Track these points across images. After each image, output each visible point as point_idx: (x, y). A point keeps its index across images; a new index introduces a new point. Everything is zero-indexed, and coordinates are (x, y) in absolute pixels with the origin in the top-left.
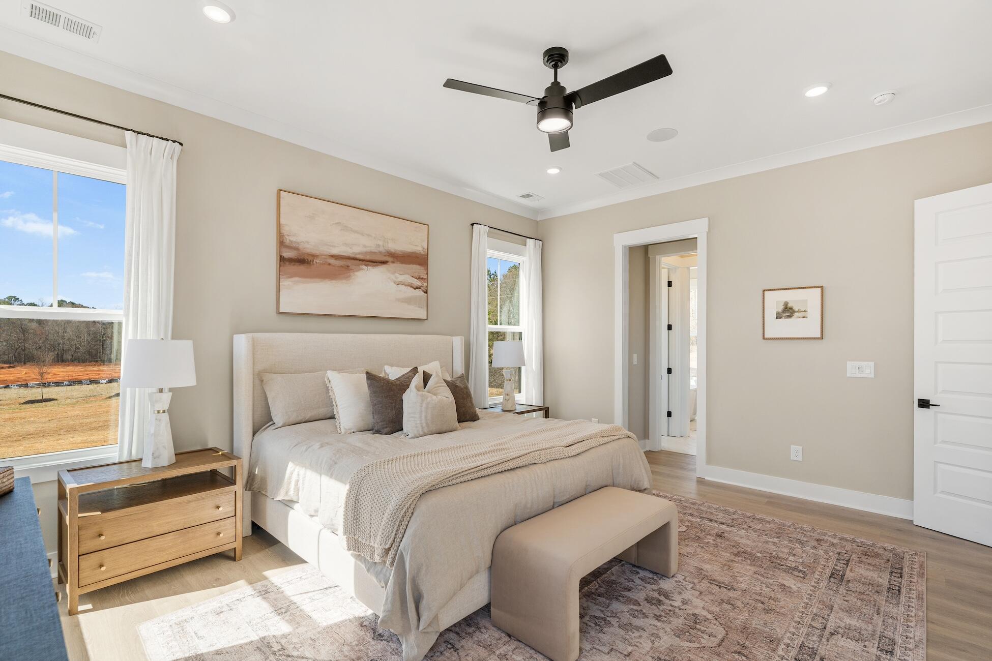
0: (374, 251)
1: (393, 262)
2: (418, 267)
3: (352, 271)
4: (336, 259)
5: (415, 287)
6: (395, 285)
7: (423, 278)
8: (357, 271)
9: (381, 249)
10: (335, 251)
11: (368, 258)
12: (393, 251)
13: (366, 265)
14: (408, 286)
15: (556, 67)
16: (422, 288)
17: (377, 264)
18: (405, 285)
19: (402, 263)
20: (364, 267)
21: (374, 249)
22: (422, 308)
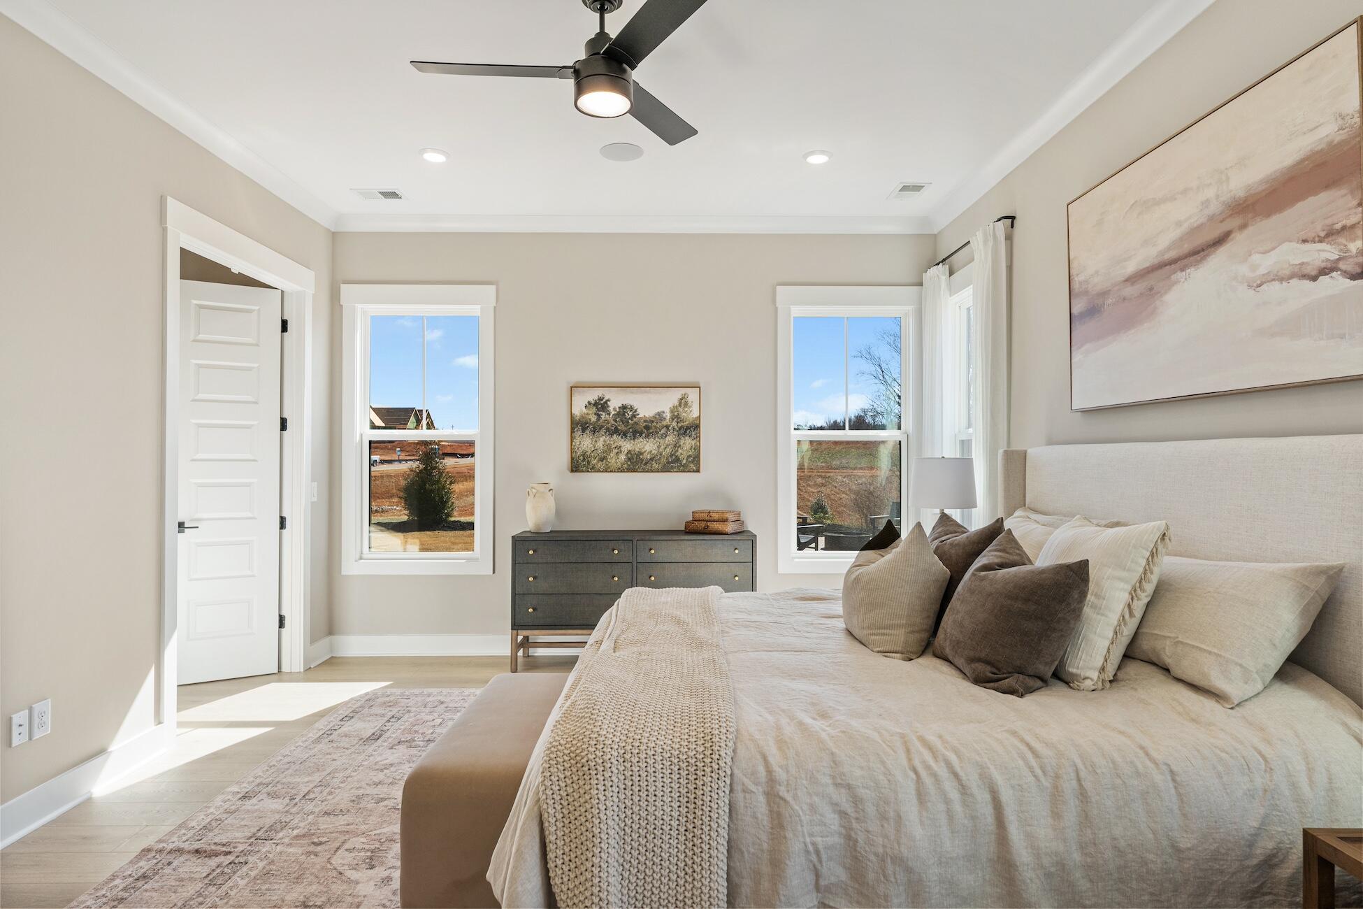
0: (1198, 223)
1: (1243, 227)
2: (1324, 196)
3: (1159, 295)
4: (1133, 284)
5: (1314, 273)
6: (1252, 292)
7: (1344, 228)
8: (1166, 293)
9: (1215, 208)
10: (1131, 267)
11: (1187, 247)
12: (1241, 194)
13: (1182, 270)
14: (1292, 276)
15: (602, 11)
16: (1342, 265)
17: (1205, 253)
18: (1281, 280)
19: (1268, 214)
20: (1179, 275)
21: (1196, 221)
22: (1342, 337)
